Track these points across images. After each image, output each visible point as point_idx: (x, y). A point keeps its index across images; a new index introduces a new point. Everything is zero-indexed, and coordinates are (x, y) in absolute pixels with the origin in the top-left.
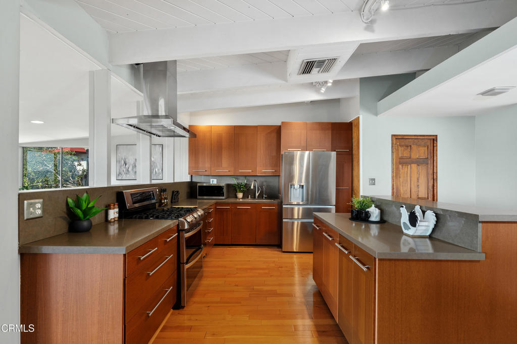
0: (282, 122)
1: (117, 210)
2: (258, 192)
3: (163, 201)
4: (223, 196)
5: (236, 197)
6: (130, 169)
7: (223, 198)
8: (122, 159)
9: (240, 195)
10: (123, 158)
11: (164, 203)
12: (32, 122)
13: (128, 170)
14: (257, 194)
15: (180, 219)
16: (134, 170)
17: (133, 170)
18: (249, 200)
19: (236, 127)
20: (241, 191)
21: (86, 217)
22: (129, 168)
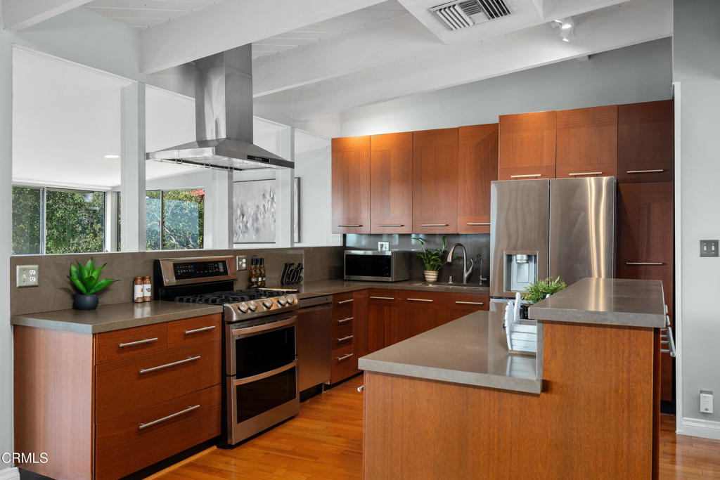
0: (501, 117)
1: (148, 286)
2: (467, 270)
3: (253, 280)
4: (389, 276)
5: (423, 279)
6: (249, 225)
7: (390, 279)
8: (238, 205)
9: (431, 276)
10: (240, 205)
11: (257, 282)
12: (106, 157)
13: (246, 227)
14: (466, 275)
15: (227, 305)
16: (255, 225)
17: (253, 225)
18: (450, 285)
19: (414, 136)
20: (433, 268)
21: (90, 291)
22: (247, 222)
